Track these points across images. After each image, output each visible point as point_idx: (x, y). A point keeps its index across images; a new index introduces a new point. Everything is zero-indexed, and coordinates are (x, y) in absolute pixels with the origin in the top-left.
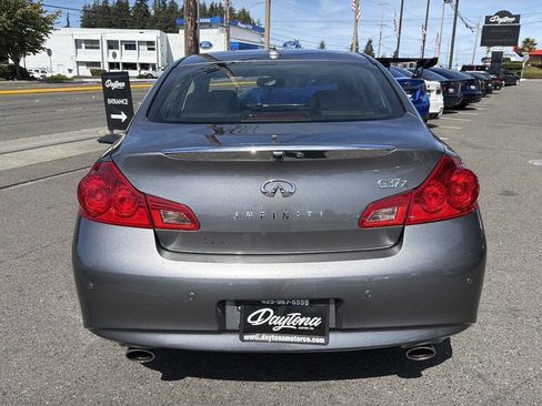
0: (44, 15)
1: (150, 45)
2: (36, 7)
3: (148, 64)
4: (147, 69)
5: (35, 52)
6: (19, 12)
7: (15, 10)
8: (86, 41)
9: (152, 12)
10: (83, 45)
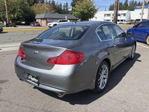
0: (96, 9)
1: (124, 15)
2: (94, 7)
3: (123, 20)
4: (122, 21)
5: (92, 18)
6: (90, 8)
7: (89, 8)
8: (107, 14)
9: (129, 5)
10: (106, 15)
